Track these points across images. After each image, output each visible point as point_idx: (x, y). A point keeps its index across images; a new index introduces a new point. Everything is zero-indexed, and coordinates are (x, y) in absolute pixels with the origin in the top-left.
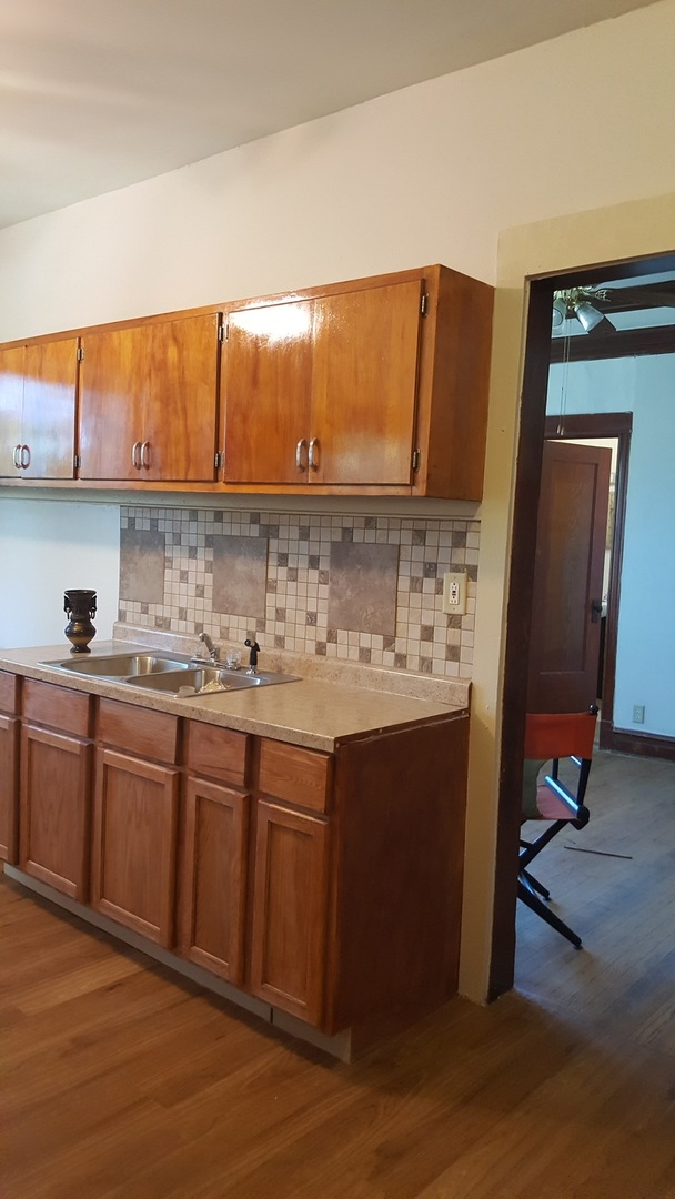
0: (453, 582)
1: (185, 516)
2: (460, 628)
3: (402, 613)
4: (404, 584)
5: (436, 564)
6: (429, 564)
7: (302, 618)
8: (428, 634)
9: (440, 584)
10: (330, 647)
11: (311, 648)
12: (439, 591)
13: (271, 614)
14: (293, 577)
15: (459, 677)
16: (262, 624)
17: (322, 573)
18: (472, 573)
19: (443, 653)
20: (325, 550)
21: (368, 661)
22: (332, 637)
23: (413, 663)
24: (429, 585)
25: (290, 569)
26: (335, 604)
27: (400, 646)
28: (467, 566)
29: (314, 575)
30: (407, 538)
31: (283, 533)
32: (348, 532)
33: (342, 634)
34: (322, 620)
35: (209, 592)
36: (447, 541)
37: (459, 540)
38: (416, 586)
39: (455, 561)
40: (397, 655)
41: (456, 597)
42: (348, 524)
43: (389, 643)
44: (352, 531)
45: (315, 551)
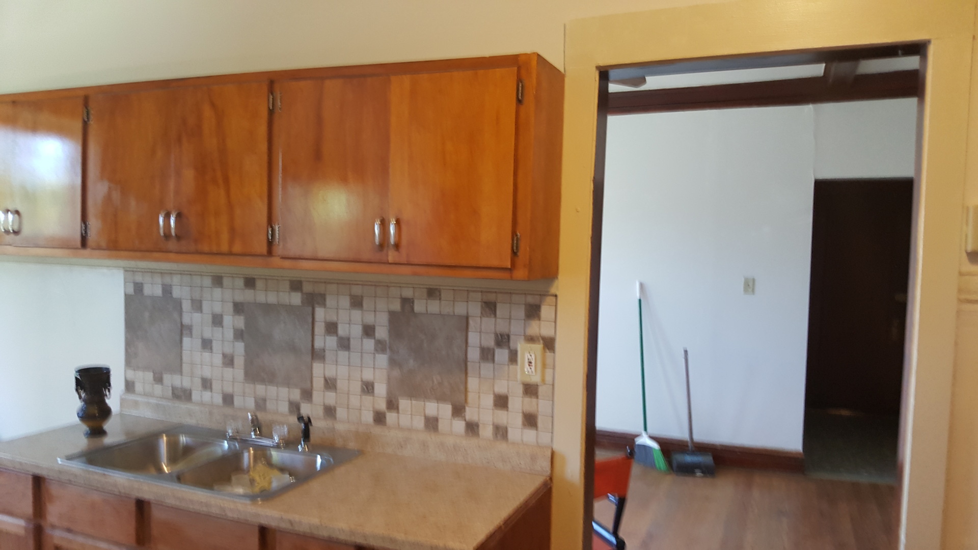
0: (528, 354)
1: (207, 281)
2: (537, 397)
3: (473, 383)
4: (474, 354)
5: (508, 336)
6: (502, 335)
7: (357, 387)
8: (501, 402)
9: (514, 354)
10: (391, 417)
11: (369, 417)
12: (514, 361)
13: (318, 383)
14: (344, 346)
15: (538, 445)
16: (307, 394)
17: (379, 342)
18: (549, 344)
19: (519, 420)
20: (381, 322)
21: (436, 430)
22: (392, 405)
23: (487, 432)
24: (502, 355)
25: (340, 338)
26: (396, 373)
27: (470, 414)
28: (543, 338)
29: (369, 344)
30: (475, 309)
31: (330, 301)
32: (407, 302)
33: (404, 404)
34: (381, 389)
35: (240, 361)
36: (521, 312)
37: (533, 312)
38: (487, 356)
40: (468, 424)
41: (533, 367)
42: (408, 293)
43: (458, 411)
44: (413, 302)
45: (370, 319)
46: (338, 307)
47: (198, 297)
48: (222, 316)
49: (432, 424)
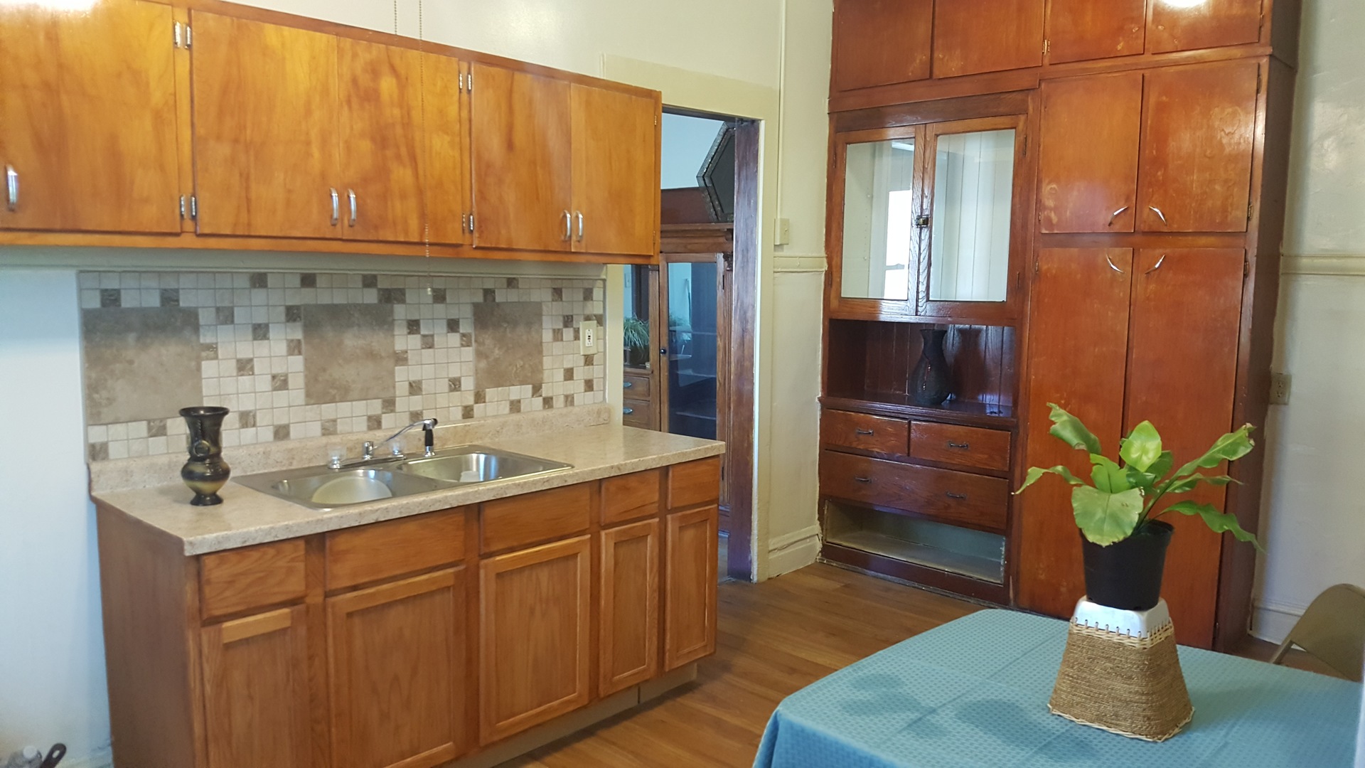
0: (588, 330)
1: (243, 282)
2: (593, 365)
3: (547, 362)
4: (547, 336)
5: (572, 316)
6: (567, 316)
7: (444, 385)
8: (569, 374)
9: (577, 331)
10: (478, 409)
11: (458, 413)
12: (577, 338)
13: (402, 388)
14: (428, 343)
15: (594, 403)
16: (389, 405)
17: (463, 335)
18: (600, 320)
19: (582, 386)
20: (465, 314)
21: (519, 411)
22: (479, 398)
23: (559, 402)
24: (568, 334)
25: (424, 336)
26: (483, 364)
27: (545, 392)
28: (595, 316)
29: (455, 339)
30: (547, 296)
32: (489, 293)
33: (490, 393)
34: (468, 384)
35: (297, 380)
36: (579, 296)
37: (588, 295)
38: (557, 335)
39: (587, 312)
40: (544, 399)
41: (591, 340)
42: (489, 285)
44: (494, 292)
45: (454, 314)
46: (419, 301)
47: (226, 304)
48: (267, 326)
49: (515, 406)
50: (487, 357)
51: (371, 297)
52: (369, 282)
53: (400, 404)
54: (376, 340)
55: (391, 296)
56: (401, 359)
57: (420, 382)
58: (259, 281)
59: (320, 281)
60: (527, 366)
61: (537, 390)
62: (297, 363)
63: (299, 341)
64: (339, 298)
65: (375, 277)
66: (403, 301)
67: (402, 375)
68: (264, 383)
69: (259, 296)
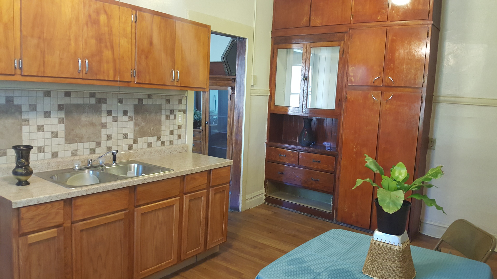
0: (180, 116)
1: (40, 94)
2: (181, 129)
3: (163, 127)
4: (163, 117)
5: (173, 110)
7: (121, 136)
8: (172, 133)
9: (175, 116)
10: (135, 146)
11: (126, 147)
12: (175, 118)
13: (104, 138)
14: (115, 120)
15: (181, 144)
16: (99, 144)
17: (130, 117)
18: (185, 112)
19: (177, 137)
20: (130, 109)
21: (151, 147)
22: (135, 141)
23: (167, 143)
24: (172, 117)
25: (113, 117)
26: (137, 128)
27: (162, 139)
28: (183, 110)
29: (126, 118)
30: (164, 102)
32: (140, 100)
33: (140, 140)
34: (131, 136)
36: (177, 102)
37: (180, 102)
38: (167, 117)
39: (180, 108)
40: (161, 142)
41: (181, 119)
42: (141, 97)
44: (143, 100)
45: (126, 108)
46: (112, 103)
47: (34, 103)
48: (50, 112)
49: (150, 145)
50: (139, 125)
51: (93, 101)
52: (92, 95)
53: (103, 144)
54: (94, 118)
55: (101, 101)
56: (104, 126)
57: (111, 135)
58: (47, 94)
59: (72, 95)
60: (155, 129)
61: (159, 138)
62: (62, 127)
63: (63, 118)
64: (80, 101)
65: (95, 93)
66: (106, 103)
67: (104, 132)
68: (48, 135)
69: (47, 100)
